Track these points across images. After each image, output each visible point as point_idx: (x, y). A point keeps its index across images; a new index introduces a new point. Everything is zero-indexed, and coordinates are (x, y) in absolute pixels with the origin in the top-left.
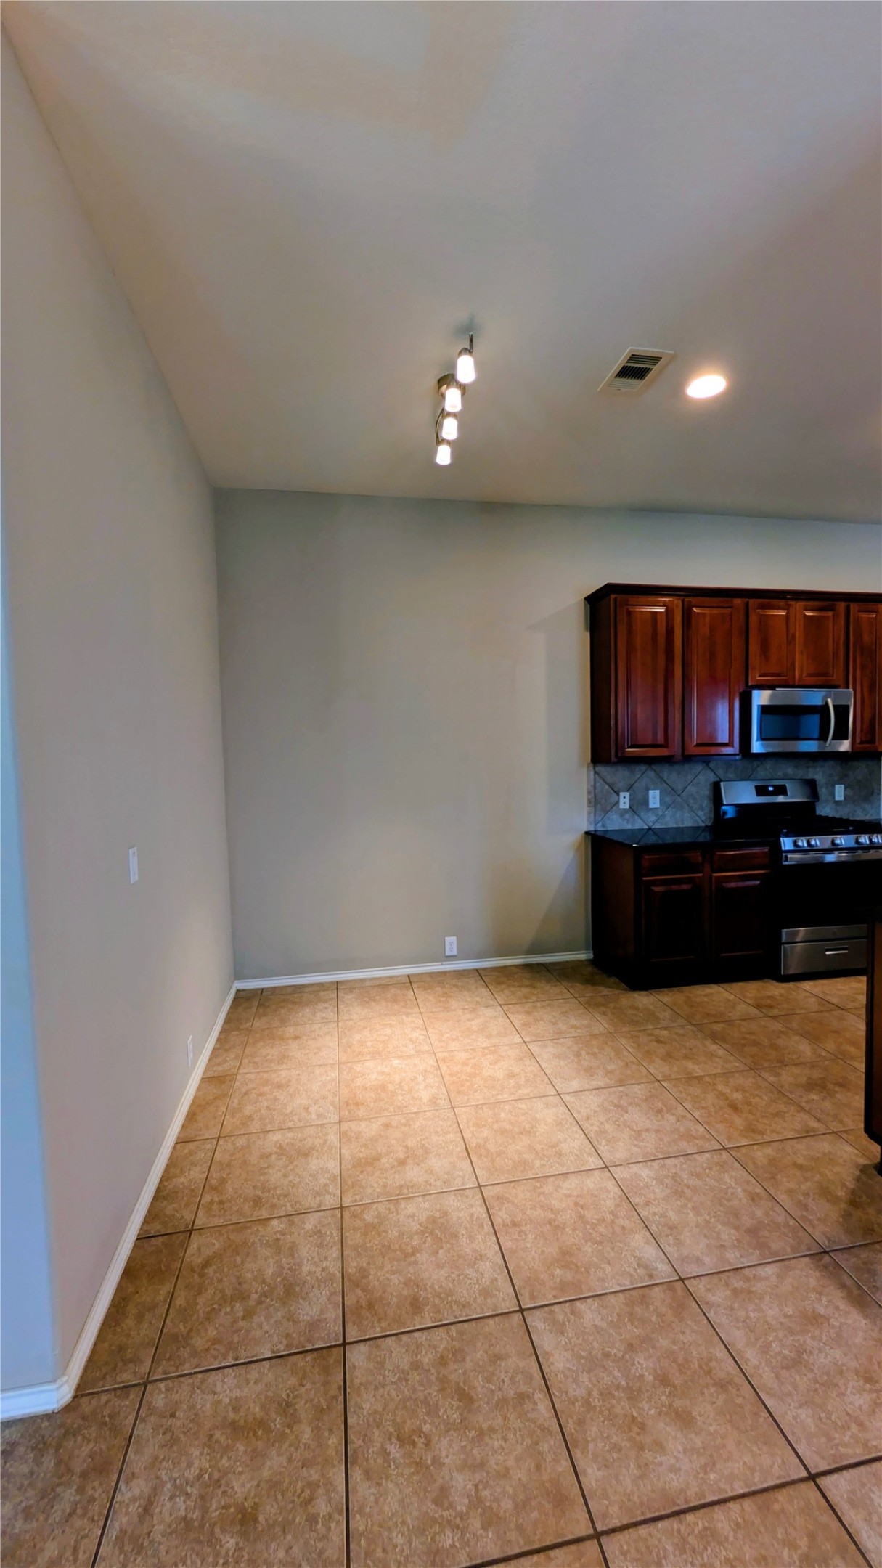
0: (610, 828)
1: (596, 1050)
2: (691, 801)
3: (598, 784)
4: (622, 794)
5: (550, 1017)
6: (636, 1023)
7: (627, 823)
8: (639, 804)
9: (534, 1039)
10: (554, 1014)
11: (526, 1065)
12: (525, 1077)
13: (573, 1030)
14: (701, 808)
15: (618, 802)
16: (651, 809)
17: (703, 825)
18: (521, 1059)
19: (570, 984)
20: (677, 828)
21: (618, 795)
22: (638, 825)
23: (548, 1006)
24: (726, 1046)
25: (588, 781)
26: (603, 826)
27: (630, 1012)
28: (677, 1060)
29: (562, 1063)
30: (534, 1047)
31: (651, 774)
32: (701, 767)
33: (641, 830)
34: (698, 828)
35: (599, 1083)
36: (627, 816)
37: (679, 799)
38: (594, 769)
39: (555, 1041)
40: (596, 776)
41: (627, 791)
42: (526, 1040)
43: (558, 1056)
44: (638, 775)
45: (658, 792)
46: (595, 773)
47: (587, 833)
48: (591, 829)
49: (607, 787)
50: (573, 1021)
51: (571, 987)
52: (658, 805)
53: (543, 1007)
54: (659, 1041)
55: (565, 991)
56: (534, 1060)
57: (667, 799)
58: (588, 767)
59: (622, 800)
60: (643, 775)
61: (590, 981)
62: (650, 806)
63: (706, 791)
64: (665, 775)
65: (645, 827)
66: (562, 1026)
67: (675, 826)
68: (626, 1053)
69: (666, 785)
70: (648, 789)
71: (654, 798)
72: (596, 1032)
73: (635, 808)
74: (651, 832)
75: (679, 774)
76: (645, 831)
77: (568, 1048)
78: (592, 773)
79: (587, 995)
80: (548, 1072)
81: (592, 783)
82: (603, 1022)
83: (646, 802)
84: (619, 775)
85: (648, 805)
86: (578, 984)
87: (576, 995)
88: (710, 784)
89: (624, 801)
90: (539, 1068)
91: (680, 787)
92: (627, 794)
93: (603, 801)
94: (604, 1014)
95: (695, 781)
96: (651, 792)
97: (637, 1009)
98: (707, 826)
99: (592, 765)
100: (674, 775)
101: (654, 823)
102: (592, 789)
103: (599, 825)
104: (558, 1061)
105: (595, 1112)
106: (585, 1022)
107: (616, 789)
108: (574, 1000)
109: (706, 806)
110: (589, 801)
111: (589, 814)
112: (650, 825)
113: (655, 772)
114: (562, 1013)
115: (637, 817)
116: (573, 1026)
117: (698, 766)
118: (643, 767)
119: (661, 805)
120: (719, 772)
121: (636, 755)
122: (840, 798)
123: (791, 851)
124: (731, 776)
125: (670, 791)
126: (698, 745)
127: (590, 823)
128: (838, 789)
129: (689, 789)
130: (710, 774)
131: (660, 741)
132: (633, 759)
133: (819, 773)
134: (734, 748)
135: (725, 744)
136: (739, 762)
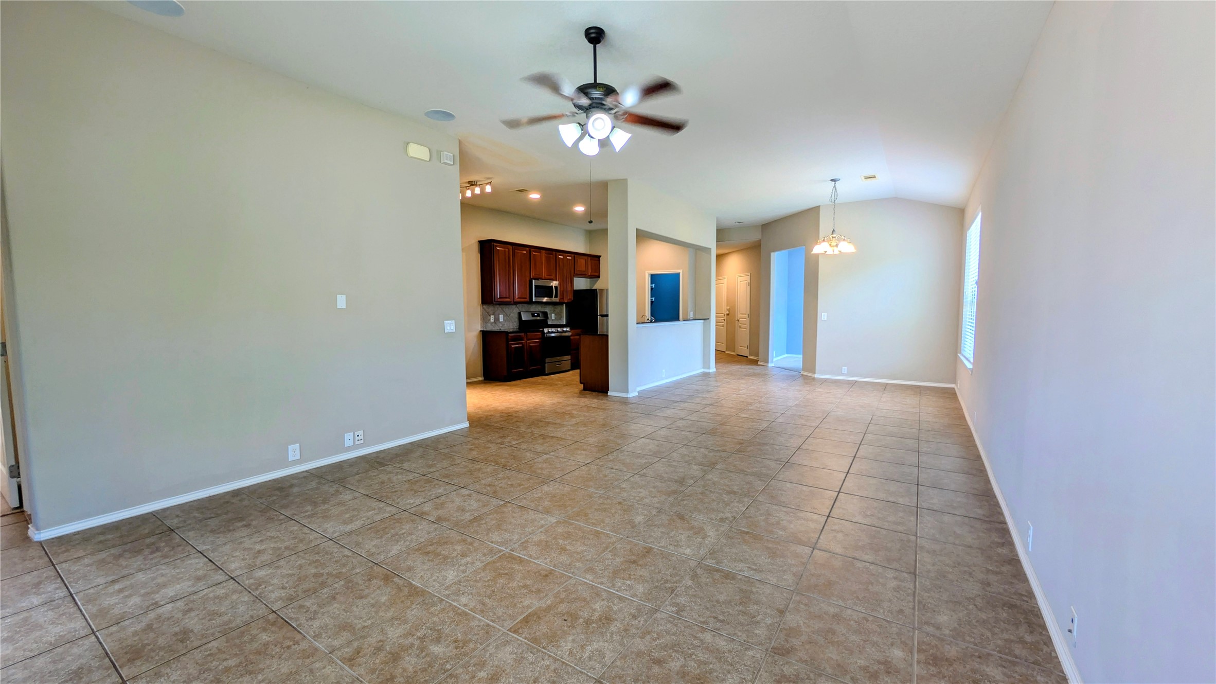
0: (488, 329)
2: (512, 319)
3: (484, 312)
4: (491, 316)
7: (493, 327)
8: (497, 319)
14: (515, 322)
15: (490, 319)
16: (500, 322)
17: (517, 327)
20: (509, 329)
22: (497, 328)
25: (481, 311)
31: (500, 309)
34: (515, 328)
36: (493, 325)
37: (509, 319)
38: (482, 306)
44: (496, 309)
45: (503, 316)
47: (481, 331)
48: (482, 329)
49: (487, 313)
52: (502, 321)
57: (506, 318)
58: (480, 306)
60: (498, 309)
63: (516, 316)
64: (504, 309)
65: (499, 329)
67: (507, 328)
69: (505, 313)
70: (499, 314)
71: (501, 318)
73: (495, 322)
74: (501, 331)
76: (499, 331)
78: (482, 308)
84: (490, 309)
85: (499, 320)
88: (518, 313)
89: (492, 319)
91: (509, 315)
93: (485, 319)
95: (514, 312)
96: (501, 316)
102: (482, 314)
103: (485, 328)
107: (489, 314)
110: (481, 319)
111: (481, 324)
112: (501, 328)
113: (502, 308)
115: (496, 325)
117: (514, 306)
118: (498, 306)
119: (504, 320)
120: (520, 309)
121: (495, 301)
122: (553, 318)
123: (547, 333)
124: (524, 310)
125: (506, 315)
126: (518, 298)
127: (481, 327)
128: (553, 315)
129: (512, 314)
130: (518, 309)
131: (508, 296)
132: (494, 303)
133: (548, 309)
134: (528, 300)
135: (526, 298)
136: (526, 305)
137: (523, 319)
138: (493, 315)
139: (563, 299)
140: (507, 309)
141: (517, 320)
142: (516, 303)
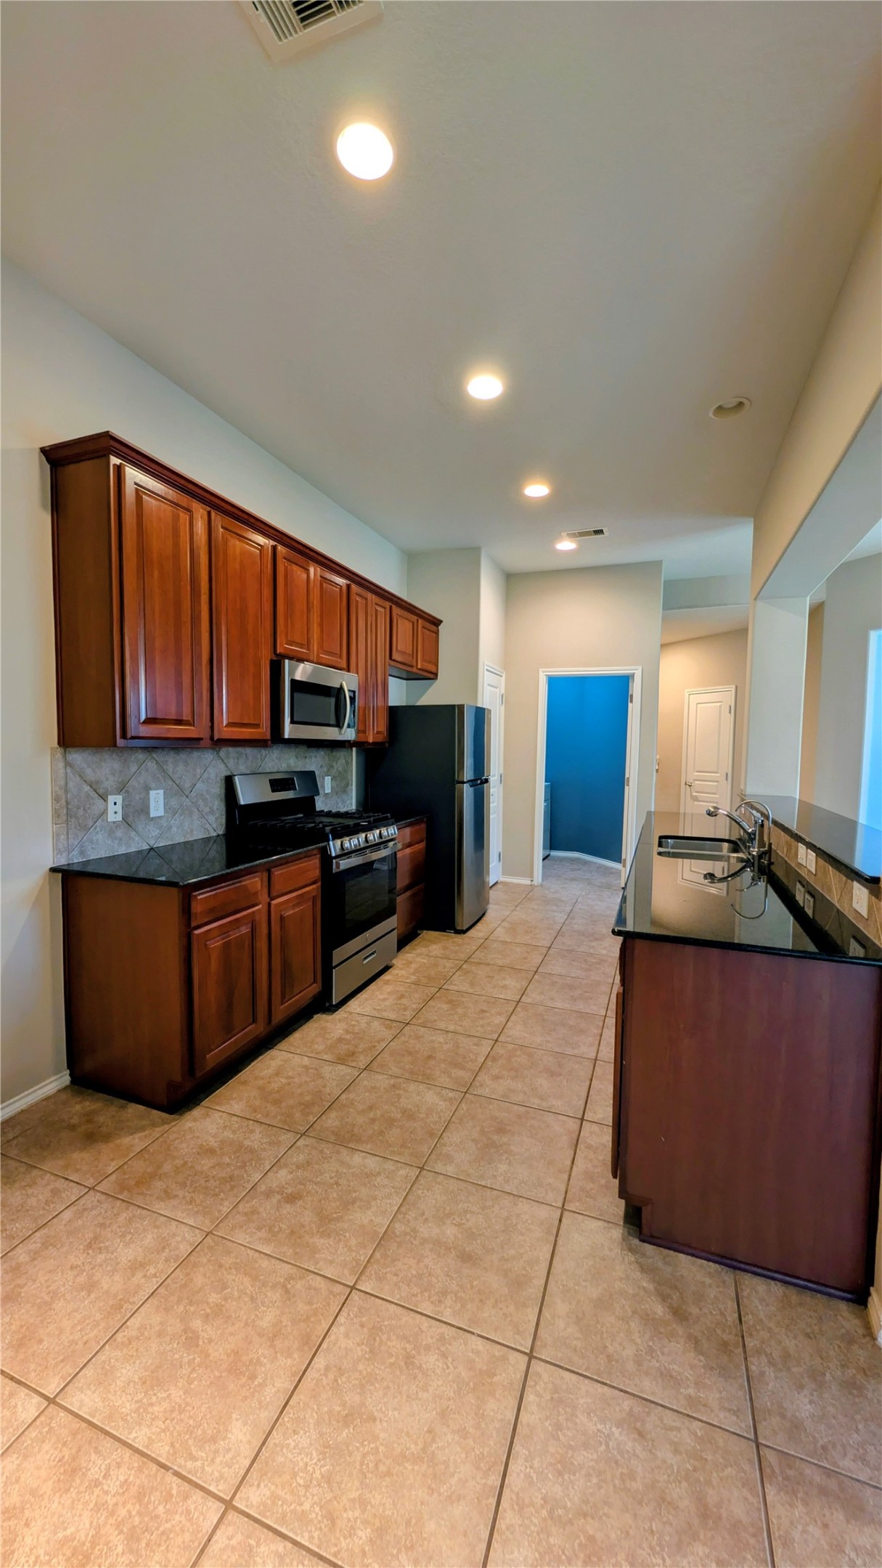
0: (93, 856)
1: (214, 1298)
2: (201, 803)
3: (71, 784)
4: (111, 799)
5: (71, 1274)
6: (230, 1181)
7: (120, 844)
8: (136, 812)
9: (70, 1370)
10: (72, 1259)
11: (97, 1483)
12: (118, 1526)
13: (138, 1276)
14: (212, 812)
15: (105, 812)
16: (153, 818)
17: (215, 834)
18: (74, 1471)
19: (61, 1163)
20: (186, 843)
21: (105, 800)
22: (136, 844)
23: (45, 1245)
24: (368, 1147)
25: (54, 780)
26: (82, 853)
27: (206, 1163)
28: (339, 1219)
29: (176, 1394)
30: (85, 1400)
31: (151, 765)
32: (212, 756)
33: (140, 852)
34: (208, 839)
35: (278, 1384)
36: (119, 833)
37: (187, 802)
38: (65, 756)
39: (119, 1336)
40: (69, 770)
41: (119, 794)
42: (51, 1389)
43: (154, 1380)
44: (134, 768)
45: (161, 792)
46: (67, 764)
47: (53, 870)
48: (62, 861)
49: (87, 788)
50: (126, 1254)
51: (66, 1167)
52: (161, 812)
53: (35, 1255)
54: (291, 1199)
55: (60, 1184)
56: (107, 1443)
57: (173, 803)
58: (53, 755)
59: (111, 808)
60: (143, 767)
61: (92, 1137)
62: (151, 816)
63: (218, 789)
64: (170, 768)
65: (146, 847)
66: (111, 1283)
67: (182, 839)
68: (265, 1263)
69: (170, 782)
70: (147, 789)
71: (157, 802)
72: (184, 1249)
73: (130, 819)
74: (152, 853)
75: (186, 764)
76: (145, 854)
77: (160, 1334)
78: (61, 765)
79: (111, 1169)
80: (162, 1451)
81: (63, 783)
82: (179, 1215)
83: (145, 809)
84: (104, 767)
85: (148, 813)
86: (76, 1155)
87: (90, 1182)
88: (221, 780)
89: (114, 809)
90: (136, 1461)
91: (187, 785)
92: (119, 799)
93: (81, 812)
94: (167, 1195)
95: (205, 775)
96: (152, 793)
97: (211, 1151)
98: (218, 836)
99: (60, 750)
101: (157, 838)
102: (61, 793)
103: (75, 853)
104: (162, 1395)
105: (328, 1479)
106: (149, 1239)
107: (101, 791)
108: (92, 1198)
109: (217, 809)
110: (56, 814)
111: (56, 836)
112: (152, 843)
113: (157, 763)
114: (89, 1246)
115: (133, 834)
116: (136, 1266)
117: (208, 756)
118: (141, 756)
119: (166, 811)
120: (231, 763)
121: (124, 736)
122: (328, 790)
123: (337, 857)
124: (243, 769)
125: (176, 790)
126: (229, 725)
127: (57, 851)
128: (328, 780)
129: (199, 785)
130: (222, 767)
131: (186, 716)
132: (120, 742)
133: (313, 762)
134: (264, 731)
135: (257, 726)
136: (249, 751)
137: (242, 803)
138: (119, 791)
139: (364, 732)
140: (181, 768)
141: (219, 806)
142: (219, 743)
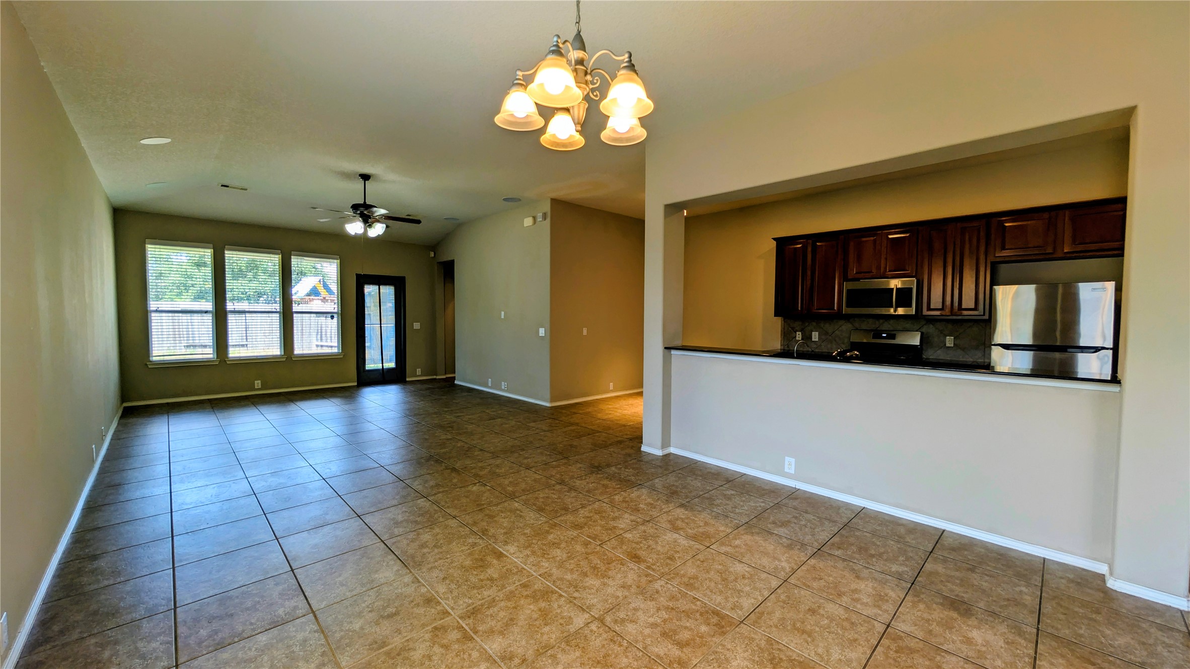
0: (791, 348)
2: (837, 339)
3: (786, 327)
4: (798, 333)
7: (800, 347)
8: (807, 339)
14: (843, 343)
15: (796, 337)
16: (814, 341)
21: (796, 333)
22: (807, 349)
25: (781, 326)
26: (788, 347)
31: (814, 324)
32: (844, 322)
36: (800, 344)
37: (830, 338)
38: (784, 320)
40: (785, 323)
44: (807, 324)
45: (817, 333)
48: (782, 348)
49: (790, 329)
52: (817, 340)
57: (823, 337)
59: (797, 336)
60: (810, 324)
63: (847, 334)
64: (822, 325)
65: (810, 350)
67: (827, 351)
69: (822, 330)
70: (812, 331)
71: (815, 336)
73: (804, 340)
75: (830, 325)
78: (783, 322)
81: (783, 327)
83: (811, 338)
84: (797, 323)
85: (812, 339)
88: (849, 331)
89: (799, 336)
91: (830, 331)
92: (800, 333)
93: (788, 336)
95: (840, 329)
96: (813, 333)
100: (827, 325)
101: (815, 349)
102: (783, 329)
103: (786, 346)
107: (795, 330)
109: (846, 342)
110: (781, 335)
111: (781, 341)
112: (813, 349)
113: (816, 323)
115: (805, 345)
119: (820, 339)
125: (825, 333)
127: (781, 345)
129: (837, 332)
134: (837, 311)
135: (833, 309)
138: (801, 331)
